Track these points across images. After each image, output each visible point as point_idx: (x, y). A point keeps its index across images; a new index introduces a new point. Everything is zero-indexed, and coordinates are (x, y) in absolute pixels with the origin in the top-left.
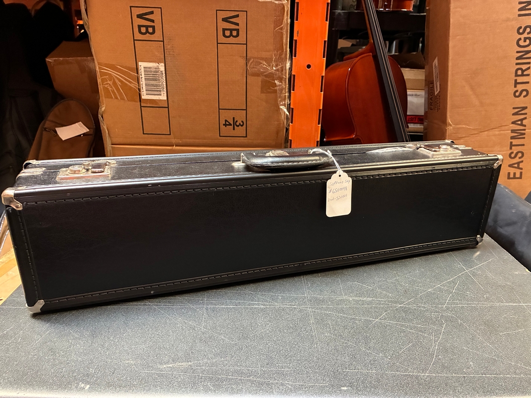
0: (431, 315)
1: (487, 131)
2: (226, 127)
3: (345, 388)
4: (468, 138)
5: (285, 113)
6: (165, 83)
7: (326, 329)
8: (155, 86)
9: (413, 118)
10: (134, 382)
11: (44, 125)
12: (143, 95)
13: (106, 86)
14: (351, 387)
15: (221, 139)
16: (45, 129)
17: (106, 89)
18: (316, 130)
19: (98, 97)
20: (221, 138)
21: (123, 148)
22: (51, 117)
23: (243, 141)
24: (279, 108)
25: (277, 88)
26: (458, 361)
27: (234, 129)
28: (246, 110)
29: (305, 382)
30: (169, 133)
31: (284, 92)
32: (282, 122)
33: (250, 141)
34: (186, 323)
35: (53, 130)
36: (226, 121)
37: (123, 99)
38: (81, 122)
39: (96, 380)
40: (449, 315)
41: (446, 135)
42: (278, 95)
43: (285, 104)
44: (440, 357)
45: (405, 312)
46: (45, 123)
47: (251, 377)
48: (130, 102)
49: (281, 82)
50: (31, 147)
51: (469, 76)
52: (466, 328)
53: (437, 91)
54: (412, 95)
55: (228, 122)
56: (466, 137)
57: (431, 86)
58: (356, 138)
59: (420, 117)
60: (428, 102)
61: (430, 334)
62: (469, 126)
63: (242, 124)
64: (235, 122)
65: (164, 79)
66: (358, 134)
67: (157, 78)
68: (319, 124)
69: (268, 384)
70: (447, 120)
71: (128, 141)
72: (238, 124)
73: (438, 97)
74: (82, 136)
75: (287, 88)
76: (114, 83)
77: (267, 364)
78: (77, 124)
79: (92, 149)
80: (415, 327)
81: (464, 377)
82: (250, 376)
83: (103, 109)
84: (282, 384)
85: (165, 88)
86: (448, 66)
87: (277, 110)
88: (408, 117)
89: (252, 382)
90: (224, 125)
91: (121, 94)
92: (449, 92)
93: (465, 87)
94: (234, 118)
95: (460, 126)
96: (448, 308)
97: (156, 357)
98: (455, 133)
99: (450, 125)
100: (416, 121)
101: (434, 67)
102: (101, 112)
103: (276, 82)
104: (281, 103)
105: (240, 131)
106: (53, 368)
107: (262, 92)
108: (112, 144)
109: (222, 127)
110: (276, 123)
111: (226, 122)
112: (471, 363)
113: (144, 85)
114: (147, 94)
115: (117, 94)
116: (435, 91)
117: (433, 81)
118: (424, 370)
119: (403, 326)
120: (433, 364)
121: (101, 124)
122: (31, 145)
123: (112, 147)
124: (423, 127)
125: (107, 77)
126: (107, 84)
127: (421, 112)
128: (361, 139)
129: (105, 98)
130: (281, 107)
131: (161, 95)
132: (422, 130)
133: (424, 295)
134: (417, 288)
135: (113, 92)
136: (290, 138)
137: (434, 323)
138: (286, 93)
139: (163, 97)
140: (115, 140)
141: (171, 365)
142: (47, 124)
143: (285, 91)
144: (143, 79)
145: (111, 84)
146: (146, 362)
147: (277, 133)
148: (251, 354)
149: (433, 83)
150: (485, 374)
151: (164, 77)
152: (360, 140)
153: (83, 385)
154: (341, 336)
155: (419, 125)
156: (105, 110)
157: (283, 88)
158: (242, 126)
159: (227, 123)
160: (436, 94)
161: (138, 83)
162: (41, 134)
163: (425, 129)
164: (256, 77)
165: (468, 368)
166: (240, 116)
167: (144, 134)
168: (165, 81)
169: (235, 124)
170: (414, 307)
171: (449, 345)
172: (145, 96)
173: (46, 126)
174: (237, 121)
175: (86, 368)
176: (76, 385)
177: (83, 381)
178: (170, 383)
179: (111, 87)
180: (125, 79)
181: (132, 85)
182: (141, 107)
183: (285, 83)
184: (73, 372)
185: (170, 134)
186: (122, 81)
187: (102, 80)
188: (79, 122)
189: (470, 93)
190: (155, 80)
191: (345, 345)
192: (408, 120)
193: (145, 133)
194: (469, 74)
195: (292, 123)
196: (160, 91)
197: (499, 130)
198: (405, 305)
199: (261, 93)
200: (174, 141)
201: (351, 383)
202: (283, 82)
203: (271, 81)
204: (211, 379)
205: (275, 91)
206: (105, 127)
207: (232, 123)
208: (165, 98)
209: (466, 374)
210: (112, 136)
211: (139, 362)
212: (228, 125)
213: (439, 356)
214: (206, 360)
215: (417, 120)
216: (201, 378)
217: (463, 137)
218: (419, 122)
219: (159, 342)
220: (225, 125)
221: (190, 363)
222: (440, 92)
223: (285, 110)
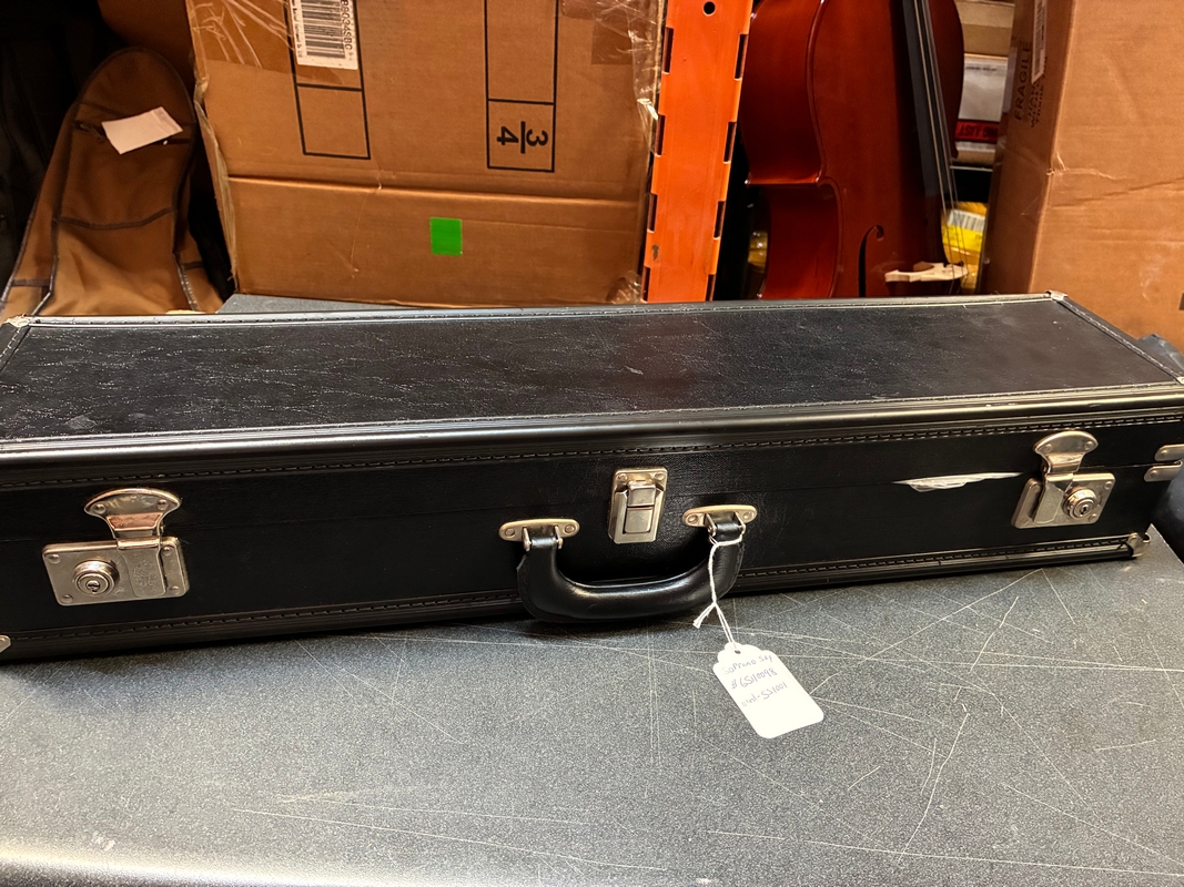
0: (937, 688)
1: (1147, 187)
2: (503, 144)
3: (706, 881)
4: (1099, 202)
5: (649, 116)
6: (352, 27)
7: (683, 714)
8: (327, 34)
9: (973, 128)
10: (216, 839)
11: (75, 115)
12: (300, 56)
13: (208, 28)
14: (720, 877)
15: (492, 175)
16: (78, 124)
17: (209, 37)
18: (720, 176)
19: (190, 55)
20: (492, 171)
21: (257, 185)
22: (89, 95)
23: (544, 181)
24: (636, 103)
25: (634, 50)
26: (983, 821)
27: (523, 151)
28: (554, 104)
29: (614, 861)
30: (366, 155)
31: (649, 61)
32: (642, 139)
33: (561, 181)
34: (355, 683)
35: (95, 127)
36: (504, 130)
37: (250, 62)
38: (161, 109)
39: (131, 829)
40: (981, 690)
41: (1045, 192)
42: (635, 71)
43: (651, 93)
44: (941, 806)
45: (877, 676)
46: (77, 110)
47: (490, 840)
48: (269, 72)
49: (645, 38)
50: (46, 169)
51: (1121, 42)
52: (1017, 728)
53: (1036, 74)
54: (978, 69)
55: (509, 133)
56: (1092, 199)
57: (1025, 55)
58: (822, 183)
59: (990, 126)
60: (1013, 96)
61: (927, 741)
62: (1105, 173)
63: (542, 138)
64: (526, 134)
65: (352, 15)
66: (827, 174)
67: (334, 12)
68: (726, 159)
69: (526, 861)
70: (1053, 157)
71: (268, 170)
72: (532, 138)
73: (1037, 89)
74: (165, 143)
75: (658, 51)
76: (229, 22)
77: (532, 806)
78: (152, 112)
79: (188, 181)
80: (895, 720)
81: (992, 864)
82: (487, 836)
83: (204, 86)
84: (560, 864)
85: (354, 40)
86: (1070, 15)
87: (631, 109)
88: (960, 125)
89: (490, 852)
90: (499, 139)
91: (245, 51)
92: (1065, 82)
93: (1107, 70)
94: (523, 124)
95: (1084, 171)
96: (980, 672)
97: (275, 774)
98: (1066, 188)
99: (1059, 167)
100: (981, 137)
101: (1036, 10)
102: (200, 94)
103: (631, 34)
104: (642, 90)
105: (538, 156)
106: (36, 790)
107: (595, 60)
108: (230, 176)
109: (495, 144)
110: (627, 139)
111: (503, 134)
112: (1014, 828)
113: (301, 30)
114: (309, 53)
115: (236, 48)
116: (1034, 72)
117: (1031, 44)
118: (899, 840)
119: (864, 715)
120: (924, 826)
121: (203, 125)
122: (46, 163)
123: (230, 182)
124: (993, 151)
125: (210, 4)
126: (210, 23)
127: (994, 113)
128: (833, 185)
129: (208, 58)
130: (642, 101)
131: (343, 57)
132: (992, 159)
133: (929, 630)
134: (915, 610)
135: (227, 43)
136: (653, 191)
137: (942, 713)
138: (654, 66)
139: (350, 62)
140: (239, 166)
141: (307, 798)
142: (83, 112)
143: (653, 59)
144: (299, 13)
145: (221, 24)
146: (250, 785)
147: (630, 164)
148: (497, 775)
149: (1029, 49)
150: (1042, 861)
151: (351, 10)
152: (833, 190)
153: (99, 840)
154: (715, 736)
155: (984, 145)
156: (208, 89)
157: (649, 52)
158: (543, 143)
159: (507, 136)
160: (1034, 79)
161: (287, 23)
162: (69, 138)
163: (999, 157)
164: (581, 21)
165: (1005, 840)
166: (539, 119)
167: (305, 153)
168: (352, 22)
169: (525, 139)
170: (899, 663)
171: (967, 774)
172: (304, 59)
173: (80, 116)
174: (530, 132)
175: (111, 794)
176: (84, 837)
177: (100, 828)
178: (300, 845)
179: (222, 32)
180: (255, 12)
181: (272, 29)
182: (296, 85)
183: (655, 38)
184: (83, 801)
185: (369, 158)
186: (248, 17)
187: (198, 12)
188: (157, 107)
189: (1119, 86)
190: (329, 17)
191: (721, 762)
192: (958, 131)
193: (308, 151)
194: (1120, 39)
195: (659, 153)
196: (342, 46)
197: (1176, 186)
198: (879, 656)
199: (593, 62)
200: (377, 174)
201: (721, 867)
202: (649, 37)
203: (617, 31)
204: (395, 839)
205: (628, 60)
206: (211, 133)
207: (519, 136)
208: (354, 66)
209: (996, 857)
210: (228, 155)
211: (234, 784)
212: (509, 140)
213: (939, 803)
214: (389, 788)
215: (981, 133)
216: (374, 837)
217: (1087, 200)
218: (987, 139)
219: (287, 733)
220: (502, 140)
221: (352, 793)
222: (1043, 76)
223: (652, 110)
